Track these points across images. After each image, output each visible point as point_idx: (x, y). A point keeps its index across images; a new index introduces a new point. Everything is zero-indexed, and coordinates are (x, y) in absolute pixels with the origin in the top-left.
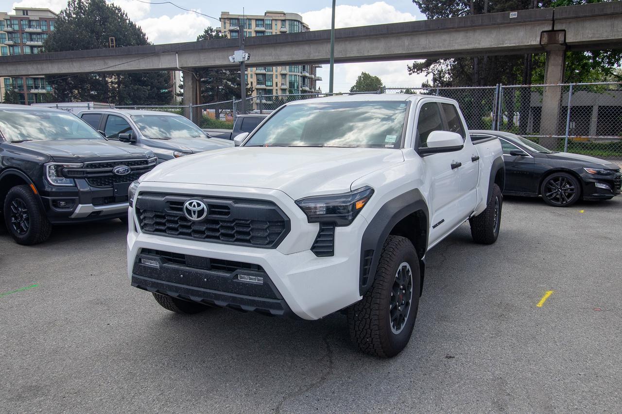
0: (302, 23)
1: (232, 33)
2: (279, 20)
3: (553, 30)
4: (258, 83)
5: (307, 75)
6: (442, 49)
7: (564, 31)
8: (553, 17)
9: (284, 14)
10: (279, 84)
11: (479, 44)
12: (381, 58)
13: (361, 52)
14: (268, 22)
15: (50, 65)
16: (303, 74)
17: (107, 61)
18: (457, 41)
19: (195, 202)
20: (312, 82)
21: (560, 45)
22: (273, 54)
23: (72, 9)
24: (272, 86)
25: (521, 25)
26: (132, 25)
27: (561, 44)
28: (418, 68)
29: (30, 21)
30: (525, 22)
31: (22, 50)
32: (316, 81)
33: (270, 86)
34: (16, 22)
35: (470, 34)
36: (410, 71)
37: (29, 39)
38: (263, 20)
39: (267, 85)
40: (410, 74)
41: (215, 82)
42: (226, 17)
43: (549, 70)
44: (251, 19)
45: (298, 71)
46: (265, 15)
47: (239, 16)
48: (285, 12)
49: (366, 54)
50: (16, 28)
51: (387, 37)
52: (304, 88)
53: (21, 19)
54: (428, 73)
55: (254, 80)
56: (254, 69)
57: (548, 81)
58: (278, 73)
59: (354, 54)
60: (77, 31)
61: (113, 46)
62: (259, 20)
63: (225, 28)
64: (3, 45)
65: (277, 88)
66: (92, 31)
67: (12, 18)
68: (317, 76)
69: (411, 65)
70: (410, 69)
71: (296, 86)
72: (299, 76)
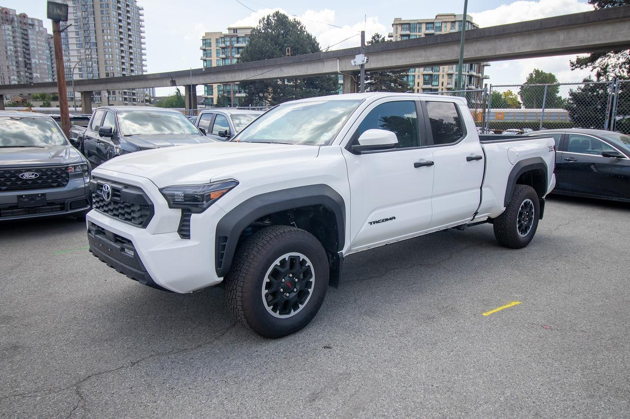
0: (471, 23)
1: (403, 37)
2: (449, 22)
4: (425, 84)
5: (474, 73)
9: (455, 16)
10: (445, 84)
12: (536, 54)
13: (511, 49)
14: (438, 25)
15: (240, 74)
16: (470, 73)
17: (282, 68)
20: (479, 80)
22: (423, 56)
23: (262, 25)
24: (438, 86)
26: (309, 36)
28: (581, 63)
29: (238, 38)
31: (231, 61)
32: (483, 79)
33: (436, 86)
34: (228, 39)
36: (572, 66)
37: (237, 53)
38: (433, 23)
39: (433, 84)
40: (572, 70)
41: (379, 83)
42: (398, 23)
44: (422, 23)
45: (466, 70)
46: (436, 18)
47: (410, 20)
48: (456, 14)
49: (516, 51)
50: (228, 44)
51: (541, 33)
52: (470, 87)
53: (231, 37)
54: (594, 68)
55: (421, 81)
56: (422, 69)
58: (445, 73)
59: (504, 51)
60: (264, 44)
61: (288, 55)
62: (430, 24)
63: (397, 33)
64: (218, 58)
65: (442, 87)
66: (276, 44)
67: (226, 36)
68: (484, 74)
69: (574, 60)
70: (572, 64)
71: (462, 85)
72: (465, 75)
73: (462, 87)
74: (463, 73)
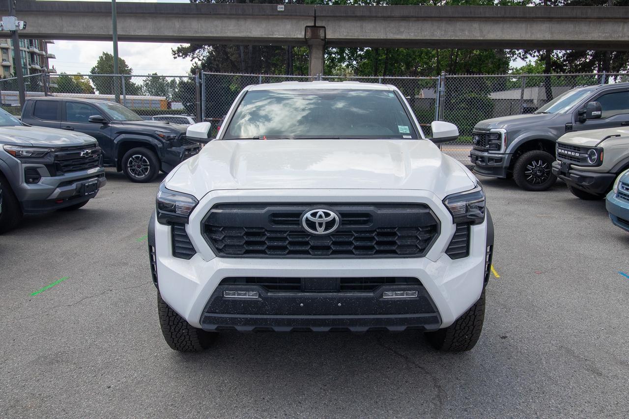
3: (315, 26)
5: (36, 50)
6: (215, 35)
7: (324, 27)
8: (315, 14)
11: (251, 33)
12: (150, 38)
16: (31, 49)
18: (230, 28)
19: (321, 212)
20: (42, 59)
21: (320, 40)
25: (288, 18)
27: (322, 40)
28: (183, 53)
30: (291, 15)
32: (47, 58)
35: (242, 22)
36: (174, 55)
40: (175, 58)
43: (312, 61)
45: (24, 45)
49: (132, 33)
51: (156, 17)
52: (33, 66)
54: (193, 58)
57: (312, 72)
68: (48, 53)
69: (175, 49)
70: (174, 53)
71: (22, 63)
72: (25, 51)
73: (23, 66)
74: (21, 48)
